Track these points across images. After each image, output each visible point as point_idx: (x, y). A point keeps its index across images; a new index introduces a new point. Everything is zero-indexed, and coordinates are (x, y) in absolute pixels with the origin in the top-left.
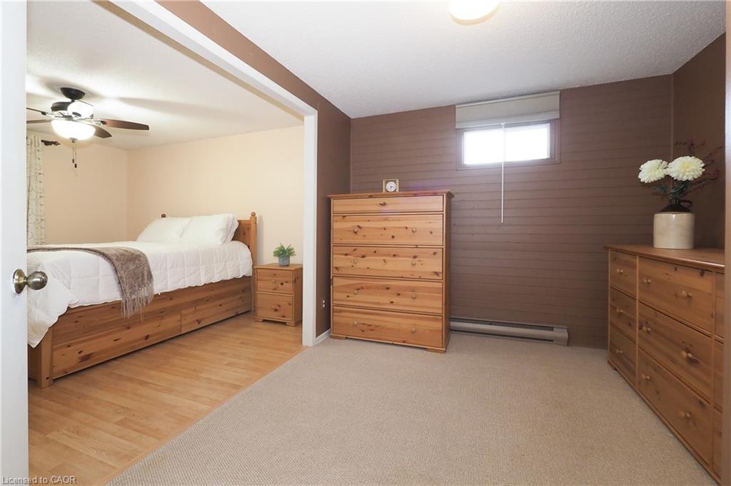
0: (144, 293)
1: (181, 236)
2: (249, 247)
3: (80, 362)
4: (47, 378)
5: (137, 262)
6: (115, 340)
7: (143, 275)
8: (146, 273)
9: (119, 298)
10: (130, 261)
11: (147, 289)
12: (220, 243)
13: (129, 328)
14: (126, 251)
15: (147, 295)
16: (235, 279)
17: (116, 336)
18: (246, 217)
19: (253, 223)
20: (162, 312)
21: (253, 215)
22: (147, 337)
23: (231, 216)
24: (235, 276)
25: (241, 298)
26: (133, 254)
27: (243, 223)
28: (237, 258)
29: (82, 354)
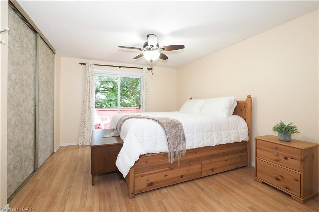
0: (180, 148)
1: (200, 110)
2: (245, 120)
3: (148, 186)
4: (132, 194)
5: (177, 128)
6: (165, 176)
7: (180, 137)
8: (182, 136)
9: (167, 151)
10: (173, 127)
11: (182, 146)
12: (226, 117)
13: (172, 169)
14: (172, 121)
15: (182, 149)
16: (236, 143)
17: (166, 173)
18: (243, 98)
19: (249, 103)
20: (190, 161)
21: (249, 97)
22: (182, 176)
23: (233, 98)
24: (237, 141)
25: (240, 156)
26: (175, 123)
27: (239, 103)
28: (237, 128)
29: (149, 182)
